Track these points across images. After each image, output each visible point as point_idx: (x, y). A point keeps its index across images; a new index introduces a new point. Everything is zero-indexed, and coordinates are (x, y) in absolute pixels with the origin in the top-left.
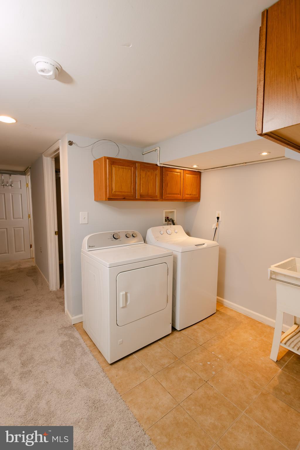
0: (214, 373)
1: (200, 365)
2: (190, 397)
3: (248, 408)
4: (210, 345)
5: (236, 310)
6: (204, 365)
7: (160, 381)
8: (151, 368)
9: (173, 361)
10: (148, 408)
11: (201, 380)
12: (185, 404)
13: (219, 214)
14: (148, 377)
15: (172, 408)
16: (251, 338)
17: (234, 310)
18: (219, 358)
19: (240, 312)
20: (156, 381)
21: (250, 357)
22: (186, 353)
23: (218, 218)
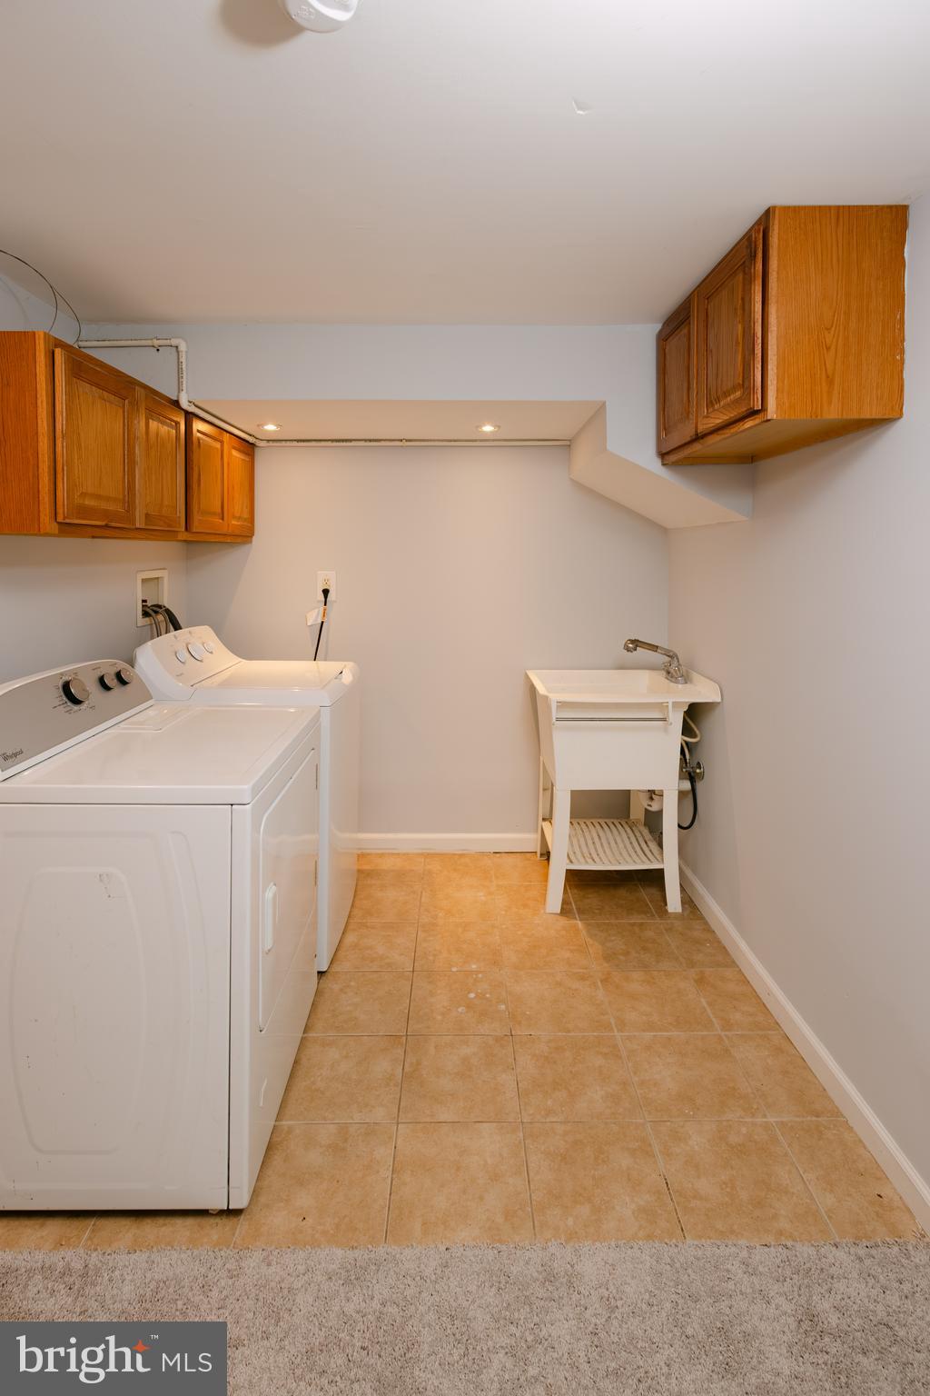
0: (503, 1007)
1: (461, 1013)
2: (520, 1090)
3: (613, 1021)
4: (431, 958)
5: (390, 851)
6: (469, 1006)
7: (428, 1120)
8: (371, 1111)
9: (400, 1051)
10: (481, 1198)
11: (497, 1039)
12: (531, 1112)
13: (326, 581)
14: (390, 1138)
15: (520, 1142)
16: (482, 894)
17: (387, 851)
18: (477, 972)
19: (404, 851)
20: (421, 1125)
21: (520, 933)
22: (407, 1011)
23: (326, 592)
